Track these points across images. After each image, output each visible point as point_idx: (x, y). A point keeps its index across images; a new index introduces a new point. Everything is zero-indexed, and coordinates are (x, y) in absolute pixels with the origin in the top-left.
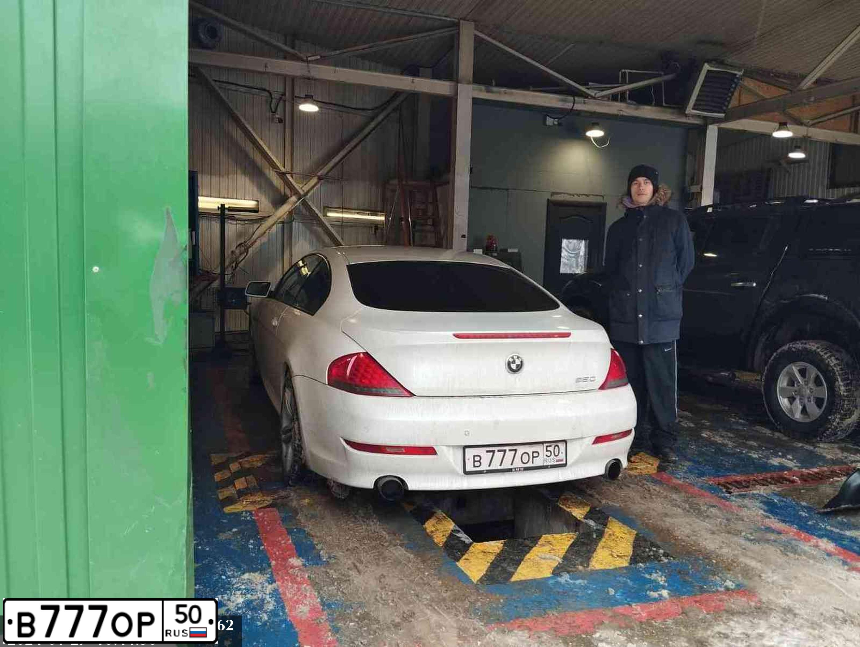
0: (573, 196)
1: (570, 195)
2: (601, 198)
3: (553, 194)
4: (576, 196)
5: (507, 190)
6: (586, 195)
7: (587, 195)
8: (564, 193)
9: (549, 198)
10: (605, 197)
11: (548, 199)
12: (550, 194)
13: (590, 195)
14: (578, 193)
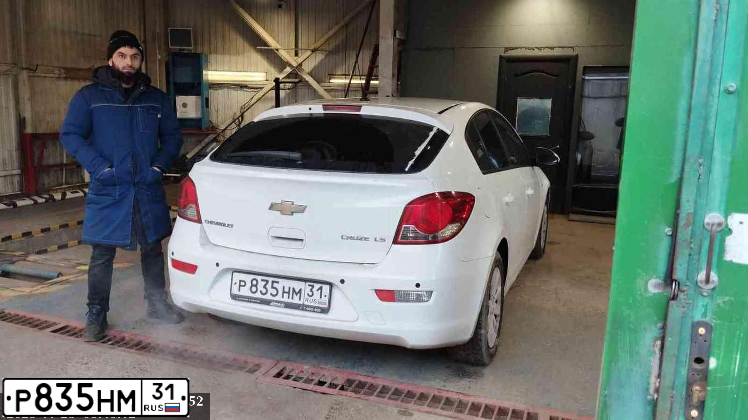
0: (533, 50)
1: (529, 49)
2: (572, 50)
3: (507, 49)
4: (536, 49)
5: (453, 49)
6: (550, 48)
7: (552, 48)
8: (521, 48)
9: (503, 54)
10: (576, 49)
11: (501, 57)
12: (503, 50)
13: (555, 47)
14: (538, 46)
